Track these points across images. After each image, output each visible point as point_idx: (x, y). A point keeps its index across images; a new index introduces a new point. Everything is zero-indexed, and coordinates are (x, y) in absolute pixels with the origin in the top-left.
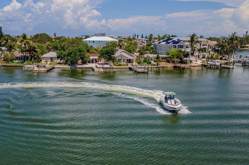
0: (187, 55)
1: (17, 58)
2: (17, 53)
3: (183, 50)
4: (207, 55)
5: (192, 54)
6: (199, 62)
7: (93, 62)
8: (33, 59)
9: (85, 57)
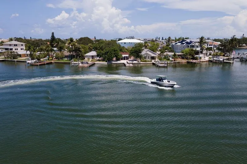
0: (197, 53)
1: (66, 57)
2: (66, 53)
3: (194, 49)
4: (212, 52)
5: (202, 52)
6: (207, 59)
7: (124, 59)
8: (78, 57)
9: (118, 56)
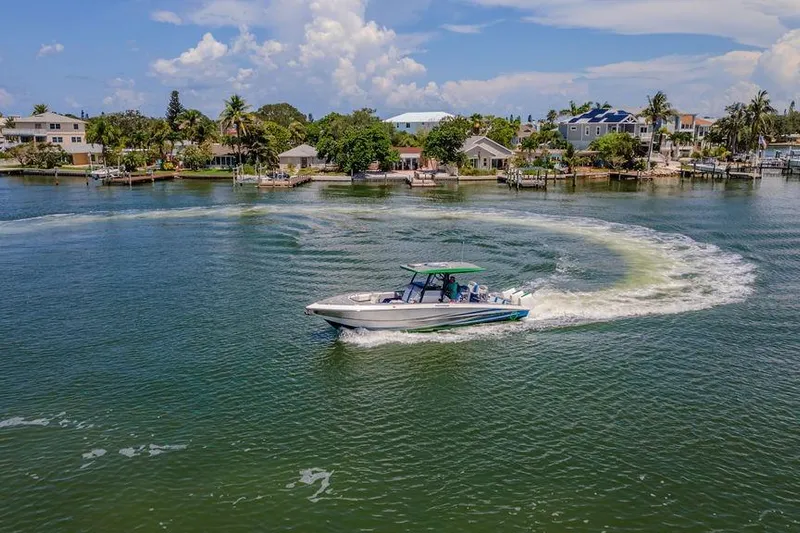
0: (642, 150)
1: (218, 160)
2: (219, 149)
3: (633, 136)
4: (692, 149)
5: (657, 148)
6: (674, 167)
7: (407, 168)
8: (257, 161)
9: (387, 154)
